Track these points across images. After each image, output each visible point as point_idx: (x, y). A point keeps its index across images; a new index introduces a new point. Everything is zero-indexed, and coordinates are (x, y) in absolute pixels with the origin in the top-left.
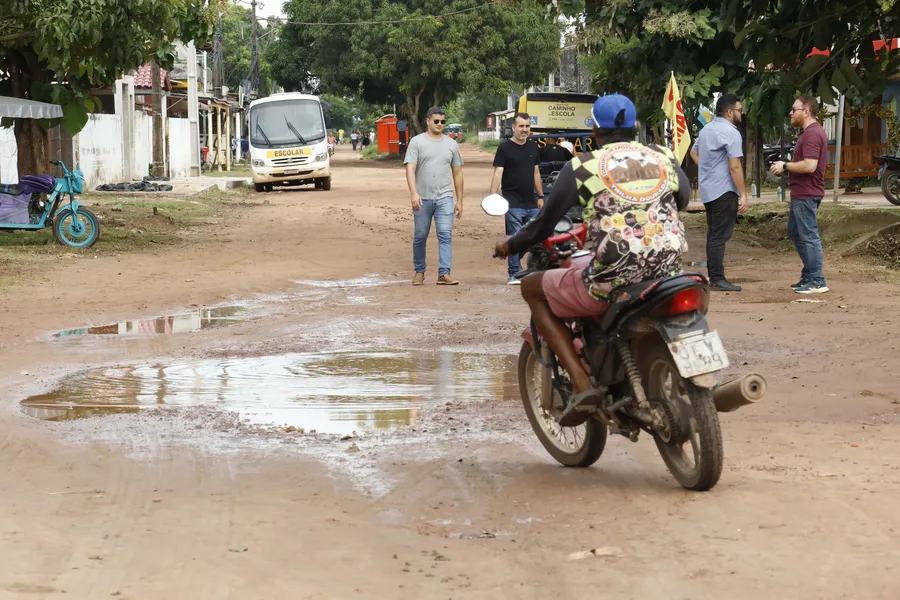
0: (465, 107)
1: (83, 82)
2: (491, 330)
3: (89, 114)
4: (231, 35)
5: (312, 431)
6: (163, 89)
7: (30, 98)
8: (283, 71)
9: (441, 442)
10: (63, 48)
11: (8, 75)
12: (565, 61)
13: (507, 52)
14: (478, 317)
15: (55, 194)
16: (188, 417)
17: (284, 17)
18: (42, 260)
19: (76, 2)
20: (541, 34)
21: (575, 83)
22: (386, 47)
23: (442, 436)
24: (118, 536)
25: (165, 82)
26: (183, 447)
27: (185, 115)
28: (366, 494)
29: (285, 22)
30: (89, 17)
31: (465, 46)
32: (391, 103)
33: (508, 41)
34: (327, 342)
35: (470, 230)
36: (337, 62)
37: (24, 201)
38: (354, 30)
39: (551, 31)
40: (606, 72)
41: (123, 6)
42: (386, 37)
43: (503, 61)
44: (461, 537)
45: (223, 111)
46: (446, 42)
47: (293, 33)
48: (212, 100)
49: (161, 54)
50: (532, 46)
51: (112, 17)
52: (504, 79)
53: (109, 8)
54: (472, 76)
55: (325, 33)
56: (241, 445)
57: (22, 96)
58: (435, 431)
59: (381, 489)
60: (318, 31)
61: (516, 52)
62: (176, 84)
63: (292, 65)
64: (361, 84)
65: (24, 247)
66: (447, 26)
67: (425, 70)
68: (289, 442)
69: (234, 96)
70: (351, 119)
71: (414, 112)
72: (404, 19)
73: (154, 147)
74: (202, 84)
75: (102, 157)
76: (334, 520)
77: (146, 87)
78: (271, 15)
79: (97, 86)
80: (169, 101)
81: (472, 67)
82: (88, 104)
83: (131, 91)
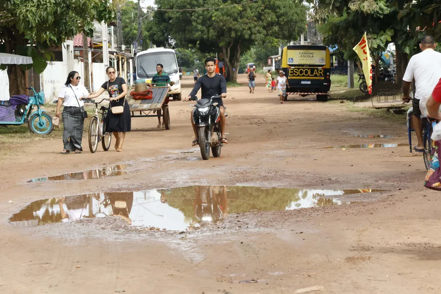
0: (256, 53)
1: (44, 45)
2: (263, 174)
3: (49, 62)
4: (127, 17)
5: (164, 229)
6: (89, 47)
7: (16, 54)
8: (155, 36)
9: (233, 234)
10: (32, 26)
11: (3, 41)
12: (310, 28)
13: (278, 23)
14: (256, 167)
15: (29, 105)
16: (98, 223)
17: (156, 7)
18: (22, 142)
19: (39, 1)
20: (296, 13)
21: (315, 40)
22: (211, 22)
23: (233, 231)
24: (57, 286)
25: (90, 43)
26: (94, 239)
27: (102, 61)
28: (190, 261)
29: (156, 9)
30: (46, 9)
31: (255, 21)
32: (214, 52)
33: (278, 17)
34: (175, 182)
35: (256, 120)
36: (184, 31)
37: (12, 109)
38: (193, 14)
39: (301, 11)
40: (330, 33)
41: (64, 3)
42: (211, 17)
43: (276, 28)
44: (240, 282)
45: (122, 58)
46: (245, 19)
47: (160, 16)
48: (116, 53)
49: (86, 29)
50: (291, 20)
51: (59, 8)
52: (276, 38)
53: (56, 4)
54: (259, 37)
55: (178, 15)
56: (125, 237)
57: (11, 53)
58: (230, 228)
59: (198, 258)
60: (174, 14)
61: (283, 23)
62: (97, 44)
63: (159, 34)
64: (198, 42)
65: (13, 135)
66: (245, 10)
67: (233, 34)
68: (151, 235)
69: (128, 50)
70: (193, 62)
71: (227, 56)
72: (222, 6)
73: (85, 79)
74: (111, 44)
75: (56, 85)
76: (172, 275)
77: (80, 47)
78: (149, 5)
79: (52, 47)
80: (93, 54)
81: (259, 32)
82: (48, 56)
83: (71, 48)
